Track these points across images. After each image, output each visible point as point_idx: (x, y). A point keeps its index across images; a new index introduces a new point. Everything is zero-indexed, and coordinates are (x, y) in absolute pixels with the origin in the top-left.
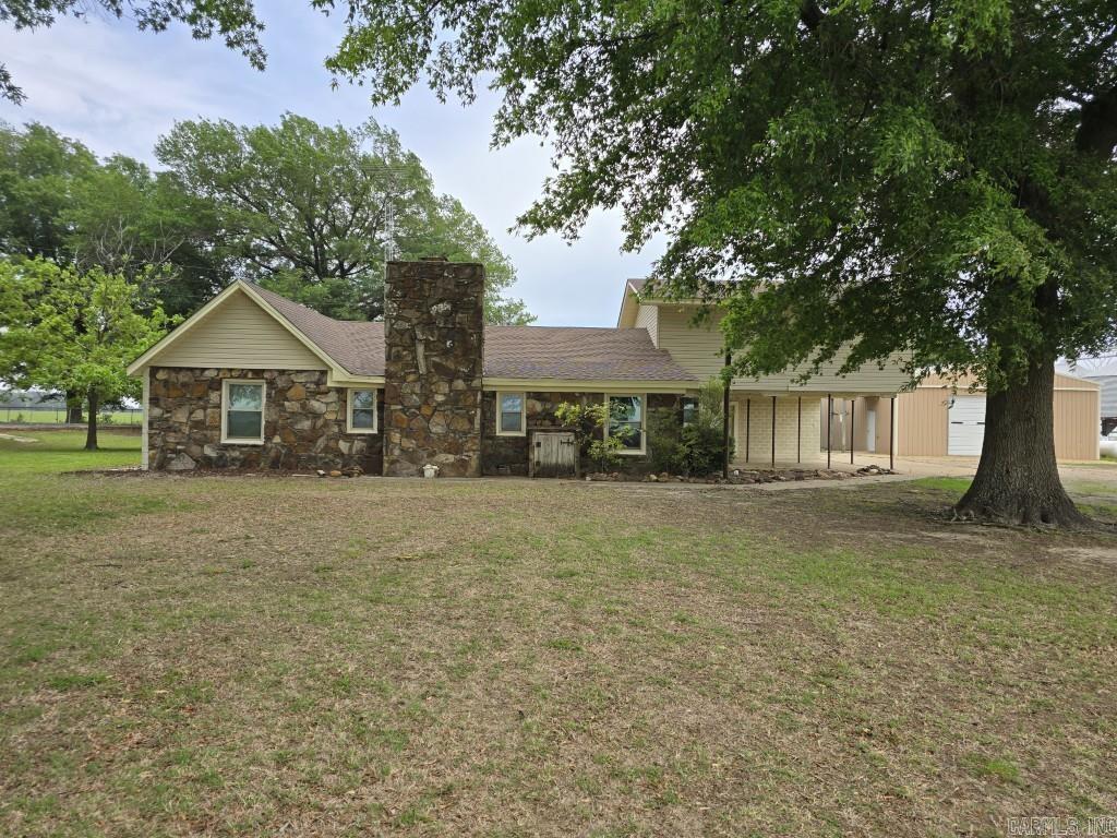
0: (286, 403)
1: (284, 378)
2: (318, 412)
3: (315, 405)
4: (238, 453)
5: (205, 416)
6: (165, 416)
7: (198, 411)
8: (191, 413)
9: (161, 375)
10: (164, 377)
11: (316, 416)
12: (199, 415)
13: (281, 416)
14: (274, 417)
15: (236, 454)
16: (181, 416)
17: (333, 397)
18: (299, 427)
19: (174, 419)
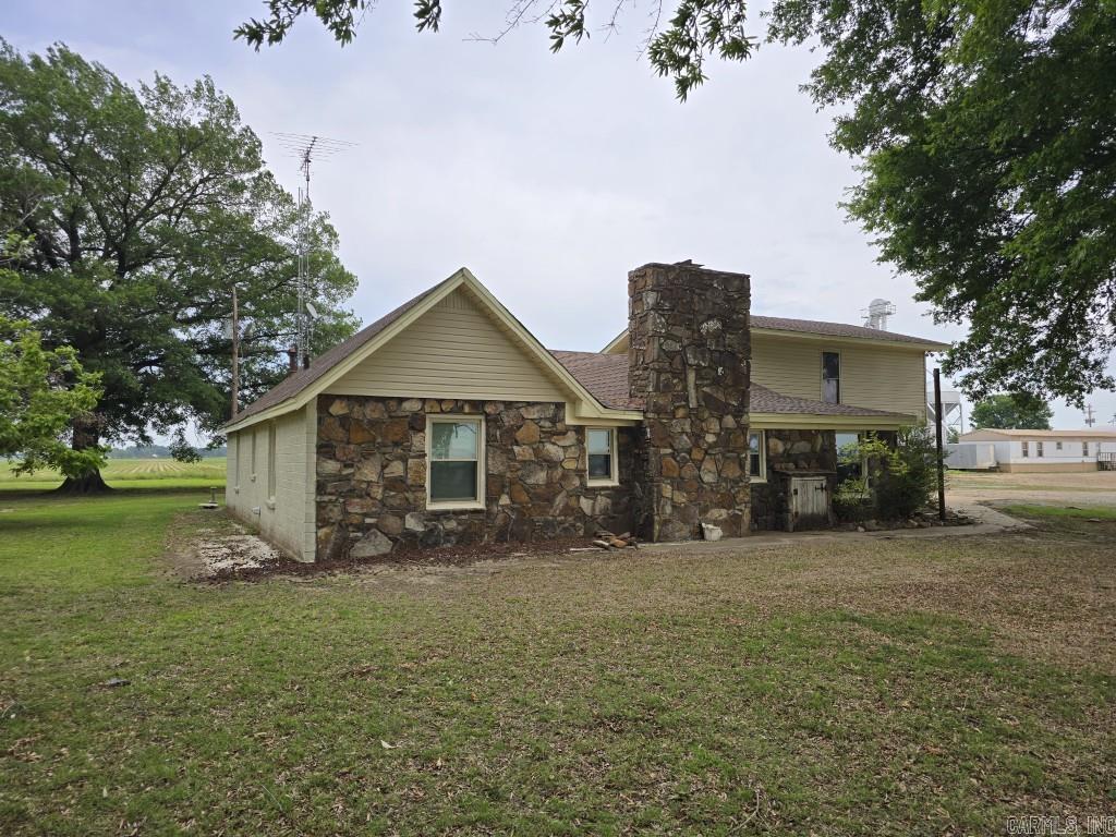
0: (516, 449)
1: (512, 413)
2: (555, 459)
3: (552, 450)
4: (455, 524)
5: (406, 469)
6: (345, 472)
7: (395, 463)
8: (384, 467)
9: (337, 409)
10: (341, 412)
11: (552, 464)
12: (396, 469)
13: (509, 466)
14: (501, 468)
15: (452, 525)
16: (369, 472)
17: (571, 438)
18: (531, 481)
19: (357, 477)
